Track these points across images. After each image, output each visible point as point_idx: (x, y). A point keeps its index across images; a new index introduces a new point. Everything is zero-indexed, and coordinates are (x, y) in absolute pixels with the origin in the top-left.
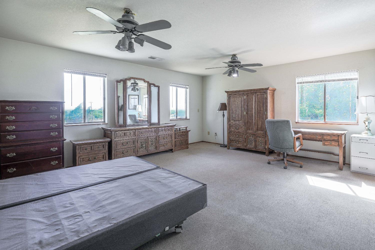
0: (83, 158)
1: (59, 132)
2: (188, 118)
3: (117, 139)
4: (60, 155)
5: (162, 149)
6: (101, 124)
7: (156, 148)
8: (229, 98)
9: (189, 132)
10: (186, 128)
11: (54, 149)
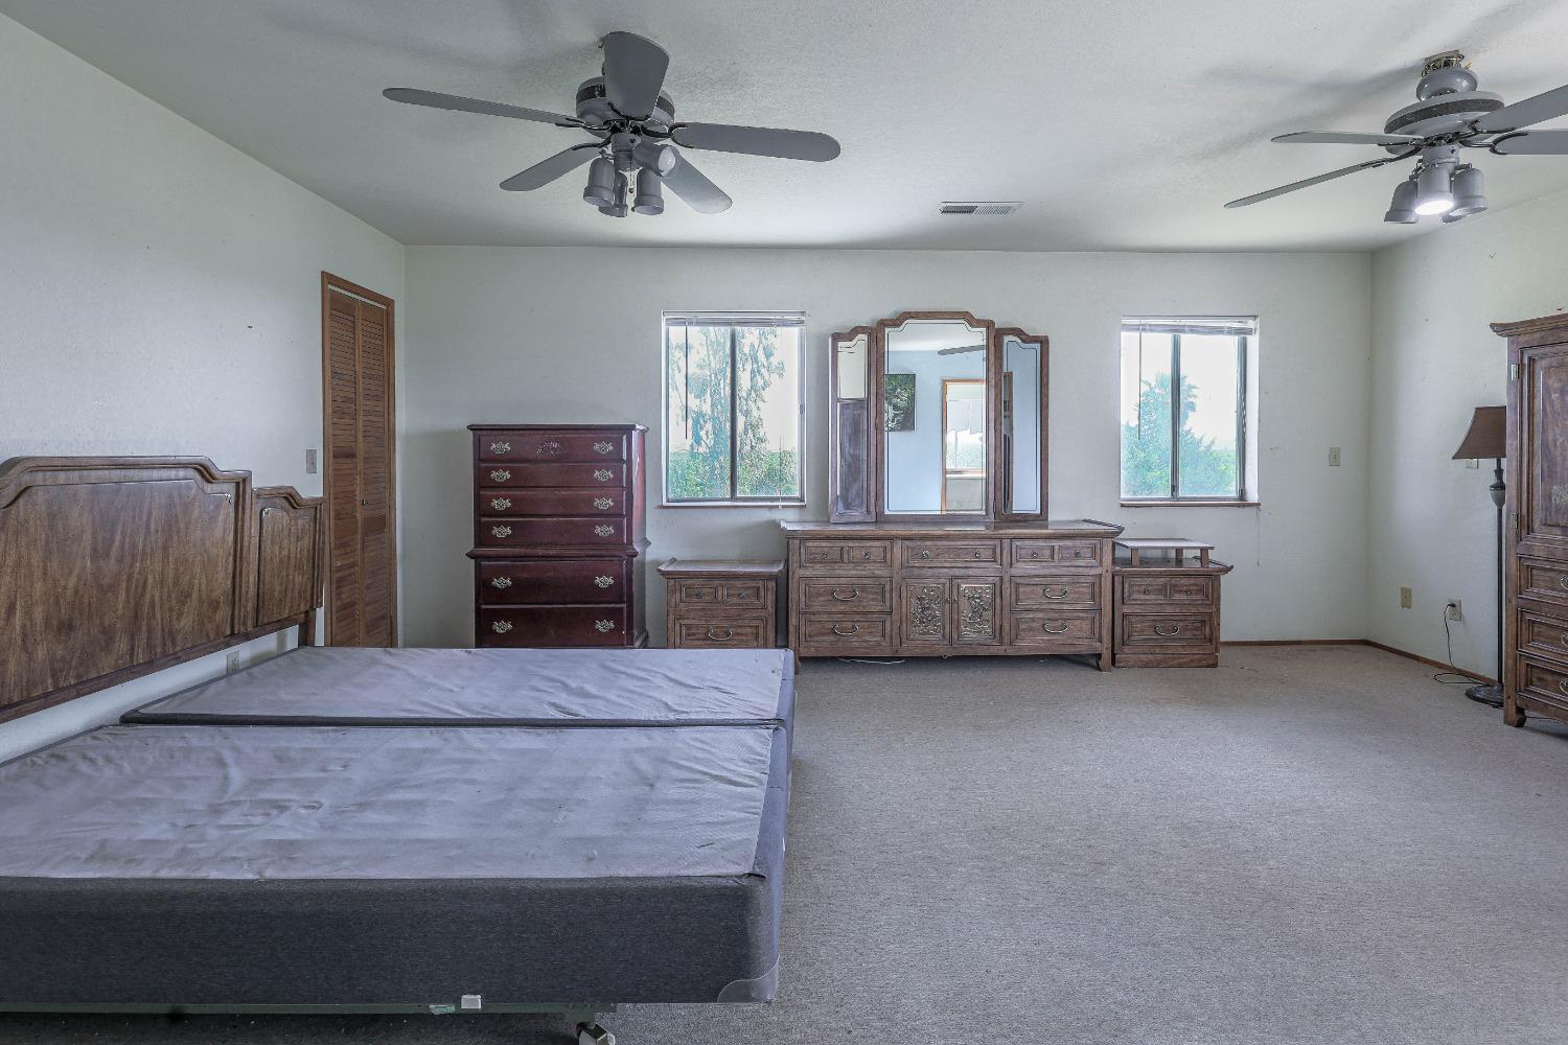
0: (689, 627)
1: (618, 528)
2: (1253, 496)
3: (808, 573)
4: (622, 602)
5: (1029, 644)
6: (777, 506)
7: (998, 634)
8: (1525, 369)
9: (1224, 579)
10: (1204, 550)
11: (605, 581)
